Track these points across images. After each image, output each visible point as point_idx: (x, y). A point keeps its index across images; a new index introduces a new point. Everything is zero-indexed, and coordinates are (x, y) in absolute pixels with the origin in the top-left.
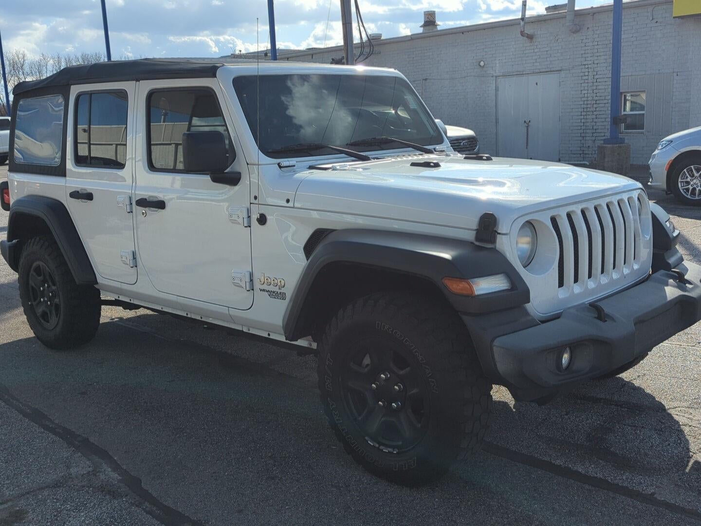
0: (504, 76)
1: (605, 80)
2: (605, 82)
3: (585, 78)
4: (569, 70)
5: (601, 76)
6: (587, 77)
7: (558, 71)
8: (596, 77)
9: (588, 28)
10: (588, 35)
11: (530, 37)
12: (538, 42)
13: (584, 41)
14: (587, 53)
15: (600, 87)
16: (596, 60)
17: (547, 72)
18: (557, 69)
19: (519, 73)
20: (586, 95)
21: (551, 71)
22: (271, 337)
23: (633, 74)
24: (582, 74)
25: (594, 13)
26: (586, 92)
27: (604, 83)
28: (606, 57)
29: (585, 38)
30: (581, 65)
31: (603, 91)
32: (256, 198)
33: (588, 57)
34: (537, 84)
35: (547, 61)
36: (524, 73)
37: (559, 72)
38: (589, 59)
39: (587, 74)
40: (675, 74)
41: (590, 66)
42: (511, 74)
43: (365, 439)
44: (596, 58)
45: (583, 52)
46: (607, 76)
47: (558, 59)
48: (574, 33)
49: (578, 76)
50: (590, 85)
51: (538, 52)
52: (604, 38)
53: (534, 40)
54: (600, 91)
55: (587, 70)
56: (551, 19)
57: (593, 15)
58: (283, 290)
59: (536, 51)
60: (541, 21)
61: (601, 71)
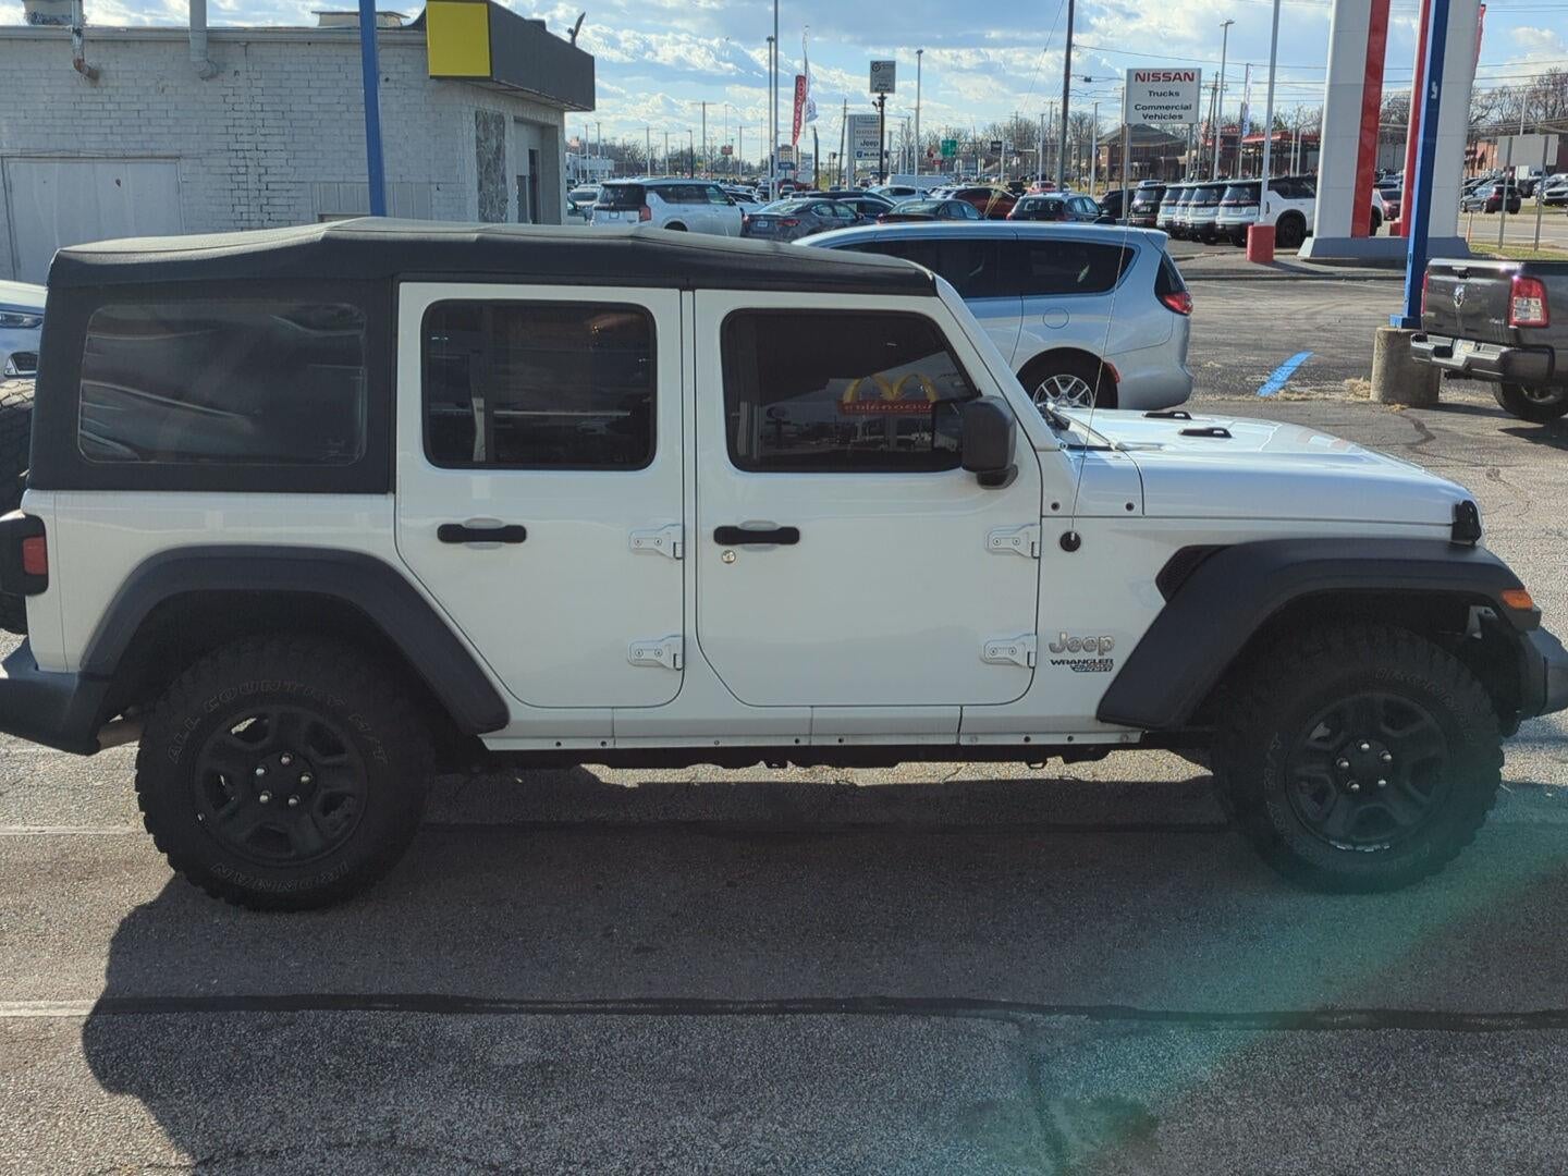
0: (25, 156)
1: (289, 186)
2: (288, 190)
3: (240, 178)
4: (201, 158)
5: (277, 178)
6: (244, 178)
7: (171, 157)
8: (265, 179)
9: (236, 72)
10: (239, 87)
11: (93, 76)
12: (112, 87)
13: (231, 99)
14: (240, 126)
15: (276, 201)
16: (263, 142)
17: (141, 157)
18: (166, 153)
19: (67, 154)
20: (245, 216)
21: (152, 157)
22: (1031, 743)
23: (347, 179)
24: (230, 170)
25: (248, 43)
26: (244, 209)
27: (284, 194)
28: (283, 139)
29: (230, 91)
30: (229, 150)
31: (285, 209)
32: (1055, 506)
33: (241, 134)
34: (118, 182)
35: (140, 133)
36: (82, 155)
37: (174, 161)
38: (246, 138)
39: (243, 170)
40: (434, 187)
41: (248, 154)
42: (47, 155)
43: (1330, 845)
44: (262, 138)
45: (231, 123)
46: (289, 178)
47: (169, 133)
48: (203, 79)
49: (223, 174)
50: (252, 194)
51: (114, 110)
52: (277, 100)
53: (101, 81)
54: (278, 209)
55: (242, 162)
56: (140, 41)
57: (246, 46)
58: (1107, 656)
59: (110, 107)
60: (116, 41)
61: (276, 167)
